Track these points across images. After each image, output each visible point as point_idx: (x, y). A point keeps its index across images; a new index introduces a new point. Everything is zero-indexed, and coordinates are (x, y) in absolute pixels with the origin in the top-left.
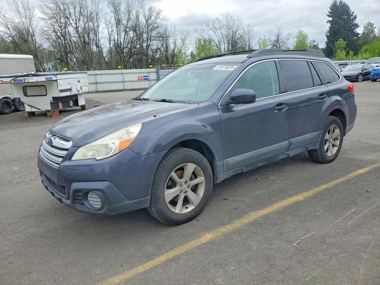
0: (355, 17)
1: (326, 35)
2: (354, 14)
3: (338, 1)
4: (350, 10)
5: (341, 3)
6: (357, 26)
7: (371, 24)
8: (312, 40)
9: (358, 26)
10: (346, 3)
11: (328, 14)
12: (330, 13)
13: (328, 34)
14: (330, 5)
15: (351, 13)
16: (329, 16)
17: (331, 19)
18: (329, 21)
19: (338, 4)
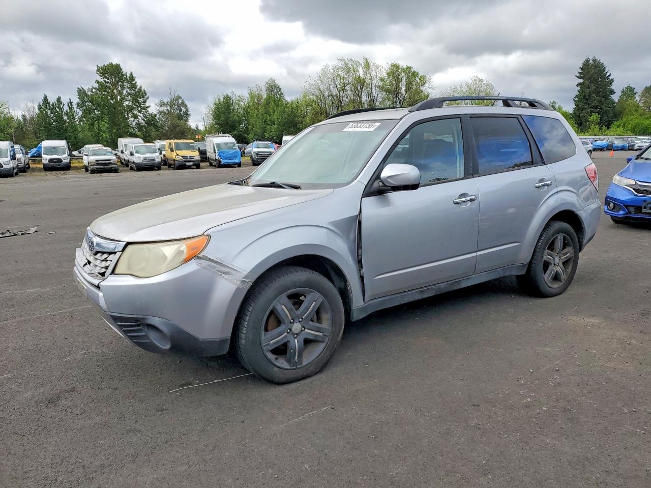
0: (612, 81)
1: (574, 100)
2: (611, 78)
3: (591, 59)
4: (606, 71)
5: (594, 61)
6: (613, 92)
7: (631, 88)
8: (552, 102)
9: (615, 93)
10: (602, 61)
11: (578, 75)
12: (580, 73)
13: (577, 99)
14: (581, 65)
15: (607, 76)
16: (579, 77)
17: (581, 81)
18: (579, 84)
19: (591, 62)
